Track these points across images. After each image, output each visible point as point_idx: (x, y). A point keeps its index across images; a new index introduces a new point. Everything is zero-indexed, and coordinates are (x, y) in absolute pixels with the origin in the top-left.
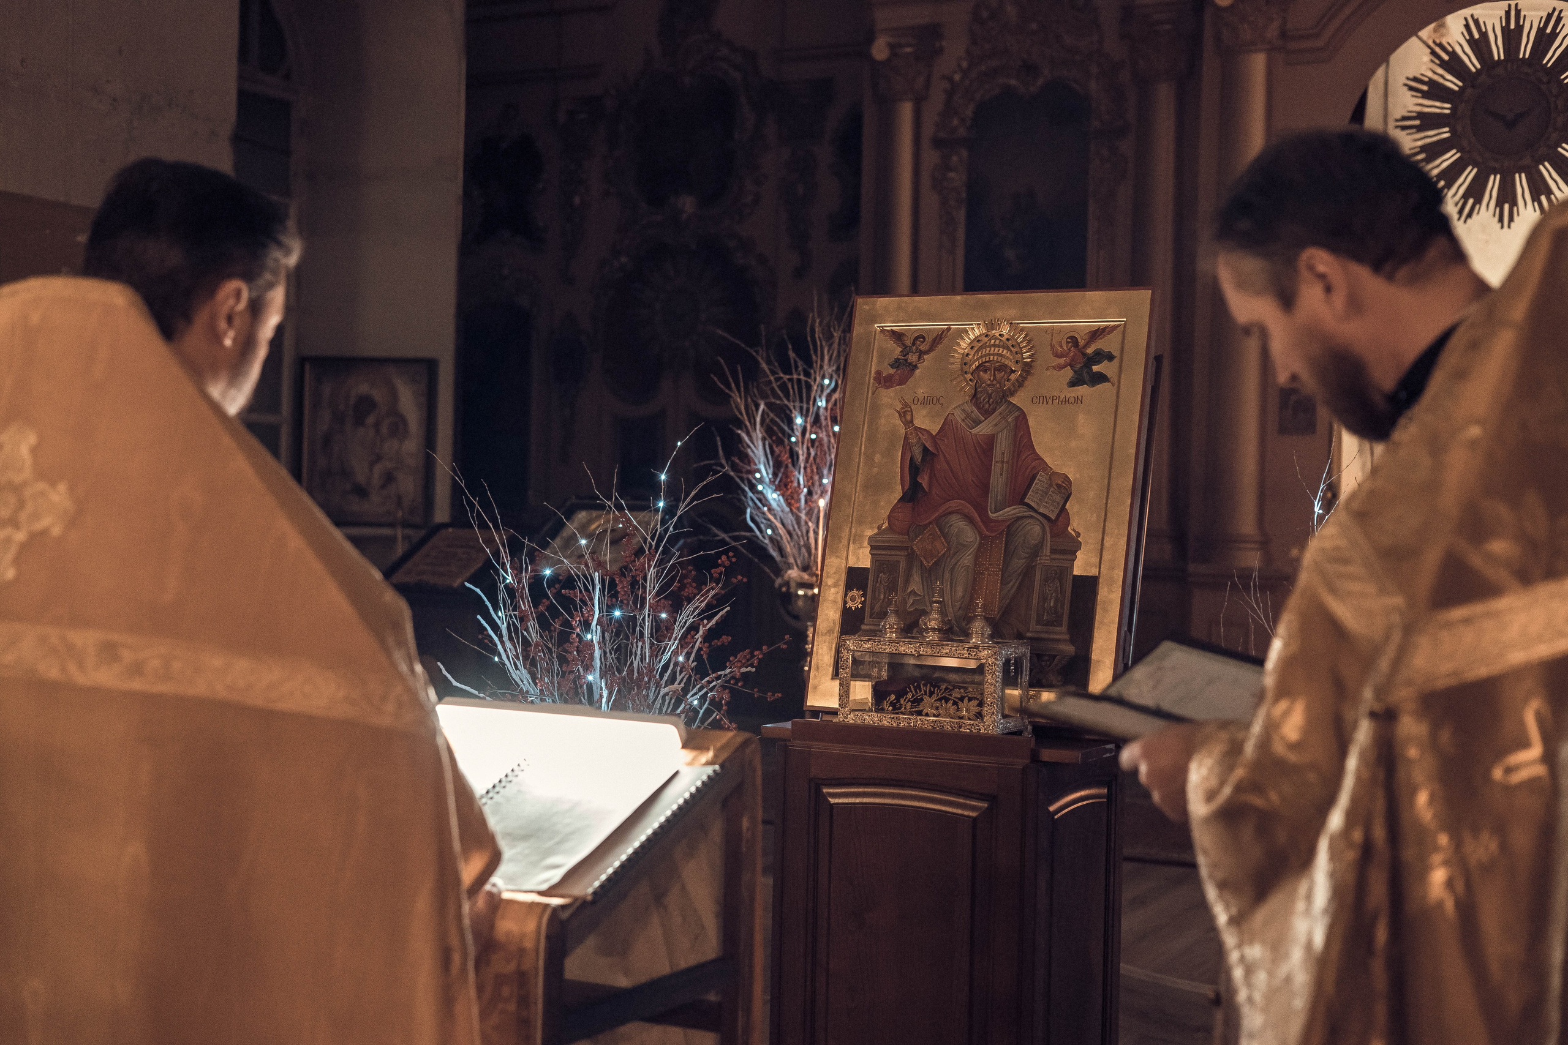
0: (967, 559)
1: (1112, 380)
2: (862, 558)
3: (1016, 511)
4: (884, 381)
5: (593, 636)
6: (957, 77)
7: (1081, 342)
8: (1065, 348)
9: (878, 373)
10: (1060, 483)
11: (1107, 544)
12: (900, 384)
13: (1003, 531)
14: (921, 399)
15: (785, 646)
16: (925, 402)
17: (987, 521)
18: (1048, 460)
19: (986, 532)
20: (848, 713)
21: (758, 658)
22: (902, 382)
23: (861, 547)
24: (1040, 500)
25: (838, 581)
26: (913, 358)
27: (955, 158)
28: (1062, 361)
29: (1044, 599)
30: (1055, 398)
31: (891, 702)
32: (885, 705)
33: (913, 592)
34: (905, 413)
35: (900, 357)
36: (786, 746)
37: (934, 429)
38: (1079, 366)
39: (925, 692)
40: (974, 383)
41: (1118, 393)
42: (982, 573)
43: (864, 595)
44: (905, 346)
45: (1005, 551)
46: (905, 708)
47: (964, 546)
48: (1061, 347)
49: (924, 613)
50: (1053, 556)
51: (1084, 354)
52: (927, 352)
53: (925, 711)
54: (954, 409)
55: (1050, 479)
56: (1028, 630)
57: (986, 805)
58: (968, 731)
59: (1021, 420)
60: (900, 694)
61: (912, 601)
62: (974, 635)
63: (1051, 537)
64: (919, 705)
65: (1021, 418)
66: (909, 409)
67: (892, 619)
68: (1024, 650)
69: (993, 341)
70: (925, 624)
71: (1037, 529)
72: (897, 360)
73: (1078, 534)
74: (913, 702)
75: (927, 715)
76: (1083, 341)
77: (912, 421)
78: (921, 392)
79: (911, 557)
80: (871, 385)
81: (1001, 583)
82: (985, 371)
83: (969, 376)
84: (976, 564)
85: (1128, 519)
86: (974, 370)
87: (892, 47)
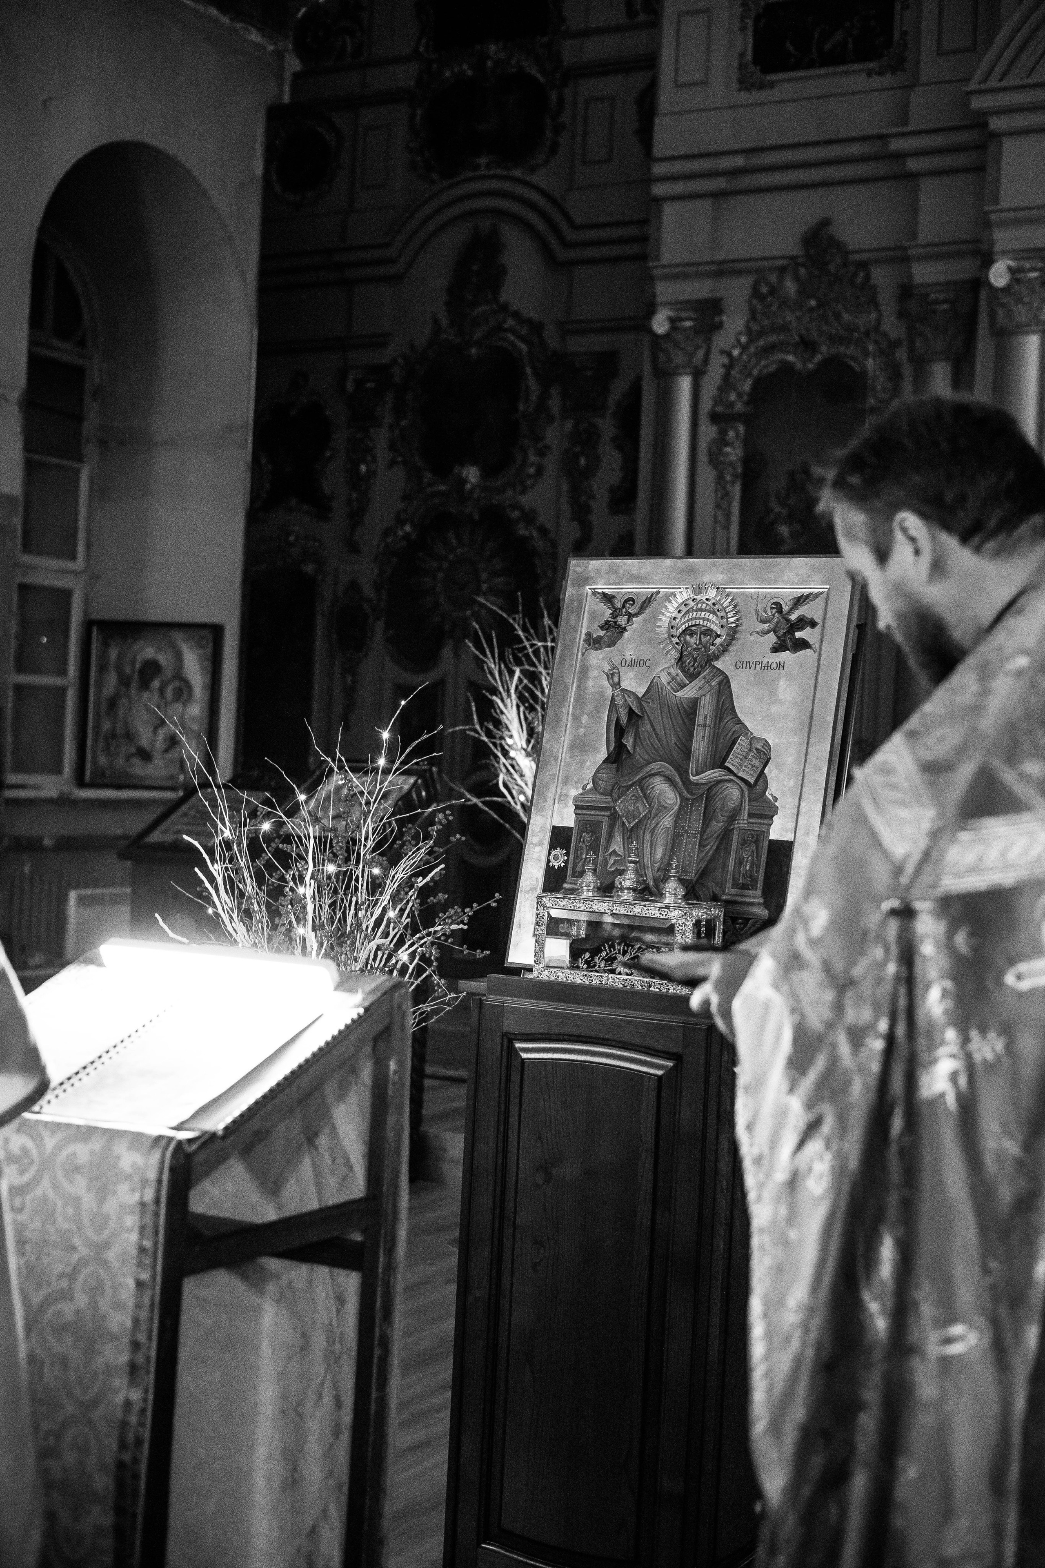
0: (667, 821)
1: (813, 646)
2: (567, 818)
3: (717, 774)
4: (594, 643)
5: (307, 890)
6: (736, 352)
7: (786, 609)
8: (770, 614)
9: (589, 634)
10: (760, 748)
11: (803, 809)
12: (609, 646)
13: (703, 793)
14: (629, 660)
15: (494, 905)
16: (632, 664)
17: (687, 783)
18: (748, 725)
19: (686, 794)
20: (543, 969)
21: (468, 915)
22: (611, 644)
23: (566, 806)
24: (740, 764)
25: (542, 839)
26: (622, 620)
27: (732, 433)
28: (766, 626)
29: (740, 862)
30: (758, 663)
31: (586, 960)
32: (581, 963)
33: (614, 852)
34: (613, 675)
35: (610, 619)
36: (481, 1001)
37: (640, 691)
38: (783, 631)
39: (619, 950)
40: (680, 647)
41: (819, 660)
42: (683, 836)
43: (567, 854)
44: (615, 609)
45: (704, 814)
46: (599, 967)
47: (666, 808)
48: (766, 612)
49: (622, 872)
50: (751, 820)
51: (788, 620)
52: (636, 615)
53: (618, 971)
54: (660, 672)
55: (751, 744)
56: (724, 893)
57: (671, 1064)
58: (658, 990)
59: (725, 683)
60: (596, 952)
61: (612, 861)
62: (668, 895)
63: (749, 801)
64: (612, 963)
65: (725, 681)
66: (617, 671)
67: (589, 878)
68: (717, 912)
69: (700, 605)
70: (621, 883)
71: (736, 793)
72: (607, 622)
73: (776, 799)
74: (606, 961)
75: (620, 973)
76: (787, 608)
77: (619, 684)
78: (629, 655)
79: (614, 817)
80: (581, 647)
81: (699, 846)
82: (691, 635)
83: (675, 640)
84: (675, 826)
85: (824, 785)
86: (681, 634)
87: (672, 320)
